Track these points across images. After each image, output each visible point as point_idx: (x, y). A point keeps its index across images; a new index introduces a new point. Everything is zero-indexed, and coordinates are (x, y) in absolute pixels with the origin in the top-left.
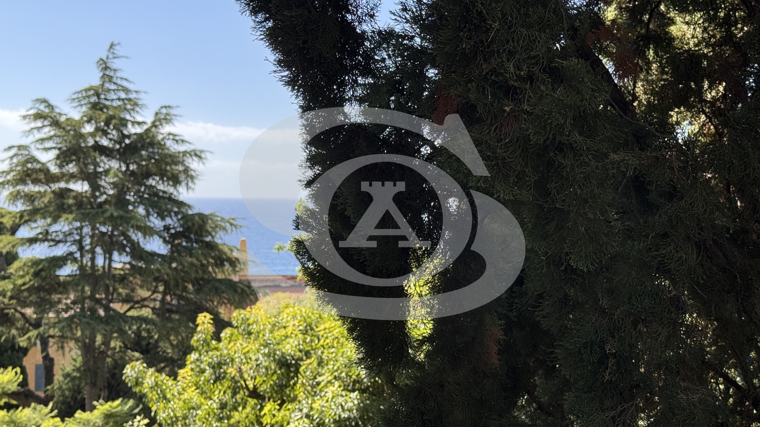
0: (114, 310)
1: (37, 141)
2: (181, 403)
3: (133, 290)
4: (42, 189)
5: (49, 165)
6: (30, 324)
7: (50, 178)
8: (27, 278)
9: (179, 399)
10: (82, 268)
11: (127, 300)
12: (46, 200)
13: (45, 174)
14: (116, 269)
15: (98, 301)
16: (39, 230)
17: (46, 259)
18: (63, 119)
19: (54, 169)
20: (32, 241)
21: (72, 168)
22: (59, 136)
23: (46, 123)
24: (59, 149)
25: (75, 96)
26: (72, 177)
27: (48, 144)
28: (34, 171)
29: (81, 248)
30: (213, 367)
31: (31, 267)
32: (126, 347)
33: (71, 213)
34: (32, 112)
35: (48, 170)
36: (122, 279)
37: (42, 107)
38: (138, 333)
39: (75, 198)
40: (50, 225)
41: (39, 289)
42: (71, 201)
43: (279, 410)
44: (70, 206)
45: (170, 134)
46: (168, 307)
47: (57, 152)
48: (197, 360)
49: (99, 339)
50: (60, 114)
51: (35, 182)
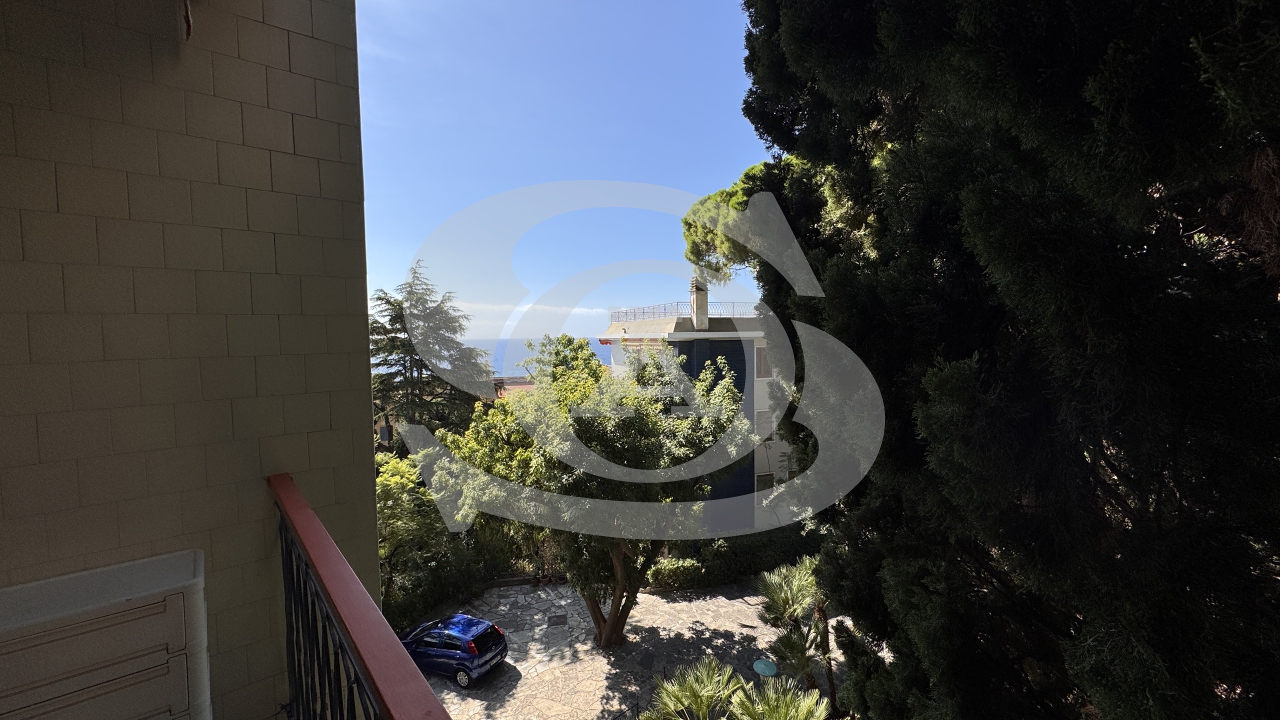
0: (425, 400)
1: (378, 312)
2: (468, 450)
3: (434, 389)
4: (382, 337)
5: (385, 324)
6: (380, 409)
7: (386, 331)
8: (376, 385)
9: (466, 447)
10: (405, 378)
11: (431, 394)
12: (384, 343)
13: (384, 329)
14: (424, 378)
15: (416, 395)
16: (381, 359)
17: (386, 374)
18: (392, 300)
19: (388, 327)
20: (378, 365)
21: (398, 326)
22: (390, 309)
23: (383, 302)
24: (391, 316)
25: (399, 288)
26: (398, 331)
27: (386, 313)
28: (378, 327)
29: (405, 368)
30: (485, 430)
31: (378, 379)
32: (431, 418)
33: (399, 349)
34: (376, 296)
35: (385, 327)
36: (428, 383)
37: (380, 294)
38: (437, 411)
39: (400, 341)
40: (387, 356)
41: (383, 390)
42: (399, 343)
43: (525, 452)
44: (398, 346)
45: (451, 307)
46: (453, 397)
47: (390, 317)
48: (475, 426)
49: (417, 415)
50: (391, 297)
51: (378, 334)
